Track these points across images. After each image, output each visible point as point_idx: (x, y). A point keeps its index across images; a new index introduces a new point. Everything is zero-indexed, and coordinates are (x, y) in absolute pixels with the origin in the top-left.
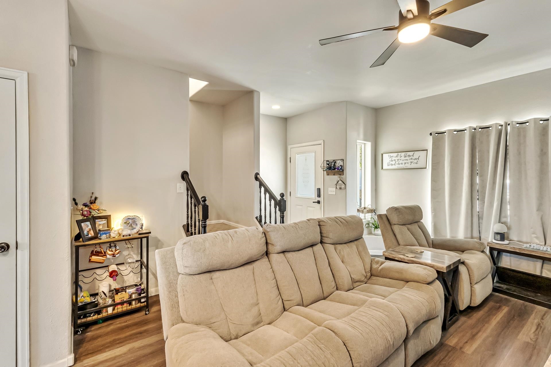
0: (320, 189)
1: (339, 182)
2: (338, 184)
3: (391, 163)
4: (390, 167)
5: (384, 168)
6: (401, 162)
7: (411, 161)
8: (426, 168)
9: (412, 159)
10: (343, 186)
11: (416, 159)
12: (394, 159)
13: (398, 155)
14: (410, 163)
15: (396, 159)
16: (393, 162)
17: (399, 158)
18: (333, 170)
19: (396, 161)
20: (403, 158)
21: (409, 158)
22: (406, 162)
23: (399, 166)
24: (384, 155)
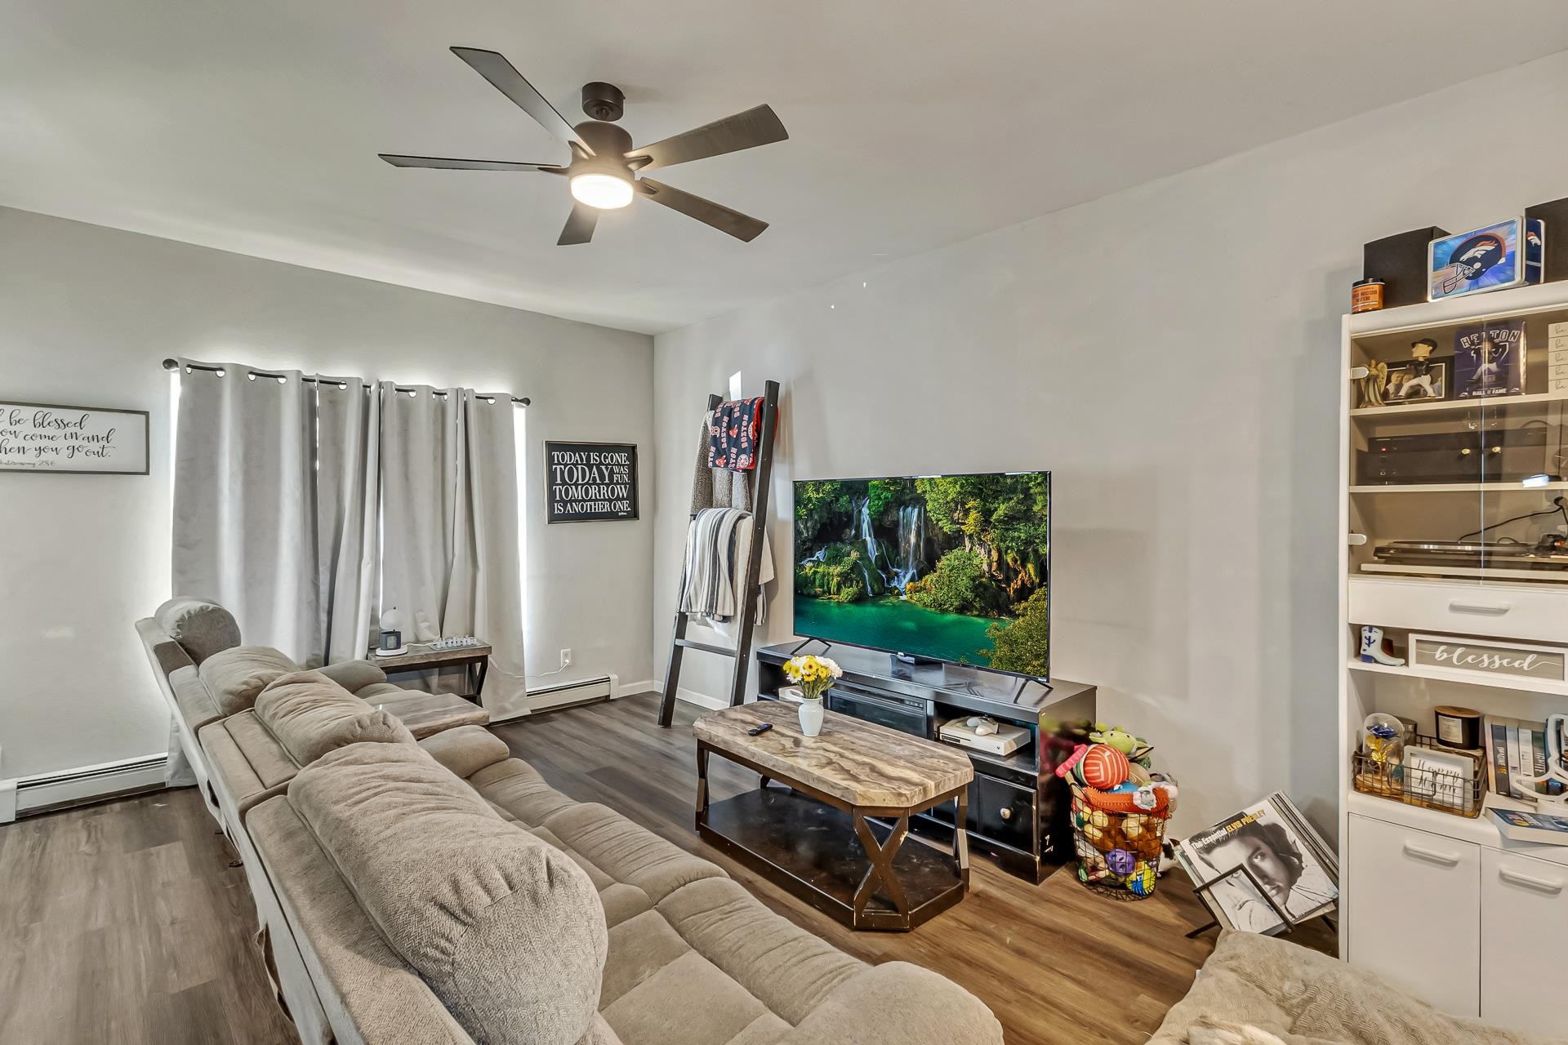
6: (13, 443)
7: (75, 443)
8: (147, 473)
9: (75, 436)
11: (96, 439)
17: (6, 425)
20: (27, 428)
21: (61, 432)
22: (44, 443)
23: (6, 458)
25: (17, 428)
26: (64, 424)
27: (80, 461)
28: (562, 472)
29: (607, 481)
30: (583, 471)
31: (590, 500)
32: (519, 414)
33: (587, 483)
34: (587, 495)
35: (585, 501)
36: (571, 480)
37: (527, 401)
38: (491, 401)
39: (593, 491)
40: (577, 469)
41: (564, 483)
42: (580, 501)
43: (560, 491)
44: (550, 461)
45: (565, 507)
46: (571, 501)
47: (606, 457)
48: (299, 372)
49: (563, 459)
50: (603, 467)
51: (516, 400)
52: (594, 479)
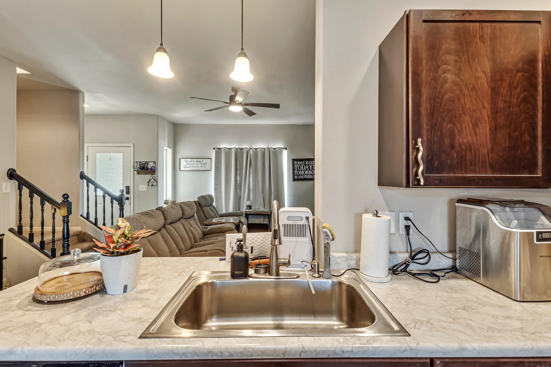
0: (129, 186)
1: (151, 180)
2: (150, 182)
3: (187, 166)
4: (186, 169)
5: (181, 169)
6: (194, 165)
7: (201, 165)
8: (211, 171)
9: (201, 164)
10: (155, 184)
11: (204, 164)
12: (189, 163)
13: (192, 160)
14: (200, 167)
15: (191, 163)
16: (189, 166)
17: (192, 163)
18: (146, 170)
19: (191, 164)
20: (195, 163)
21: (200, 163)
22: (197, 165)
23: (192, 168)
24: (181, 159)
25: (194, 163)
26: (200, 162)
27: (203, 169)
28: (297, 167)
29: (311, 169)
30: (303, 166)
31: (306, 175)
32: (285, 153)
33: (305, 170)
34: (305, 173)
35: (304, 175)
36: (300, 169)
37: (286, 149)
38: (277, 150)
39: (306, 172)
40: (302, 166)
41: (298, 170)
42: (303, 175)
43: (297, 172)
44: (293, 164)
45: (298, 177)
46: (300, 175)
47: (311, 162)
48: (235, 148)
49: (297, 163)
50: (310, 165)
51: (283, 149)
52: (307, 169)
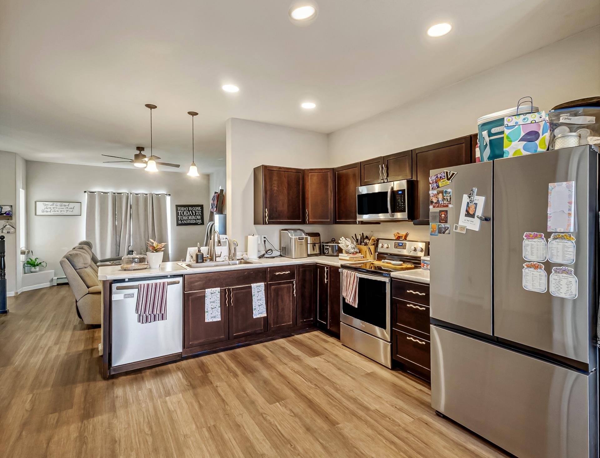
1: (7, 226)
2: (5, 228)
3: (46, 210)
4: (45, 213)
5: (37, 214)
6: (57, 210)
7: (67, 209)
8: (81, 215)
9: (67, 208)
10: (12, 230)
11: (71, 208)
12: (49, 206)
13: (54, 204)
14: (66, 211)
15: (51, 207)
16: (49, 210)
17: (54, 206)
19: (52, 208)
20: (59, 207)
21: (65, 207)
22: (62, 210)
23: (54, 212)
24: (37, 203)
25: (57, 207)
27: (69, 213)
28: (181, 213)
29: (194, 215)
30: (187, 212)
31: (189, 220)
32: (168, 199)
33: (188, 215)
34: (188, 219)
35: (187, 220)
36: (183, 214)
37: (170, 195)
38: (160, 195)
39: (190, 218)
40: (185, 212)
41: (181, 215)
42: (186, 220)
43: (180, 218)
44: (177, 210)
45: (182, 222)
46: (183, 220)
47: (194, 208)
48: (112, 192)
49: (181, 209)
50: (193, 211)
51: (167, 195)
52: (190, 214)
